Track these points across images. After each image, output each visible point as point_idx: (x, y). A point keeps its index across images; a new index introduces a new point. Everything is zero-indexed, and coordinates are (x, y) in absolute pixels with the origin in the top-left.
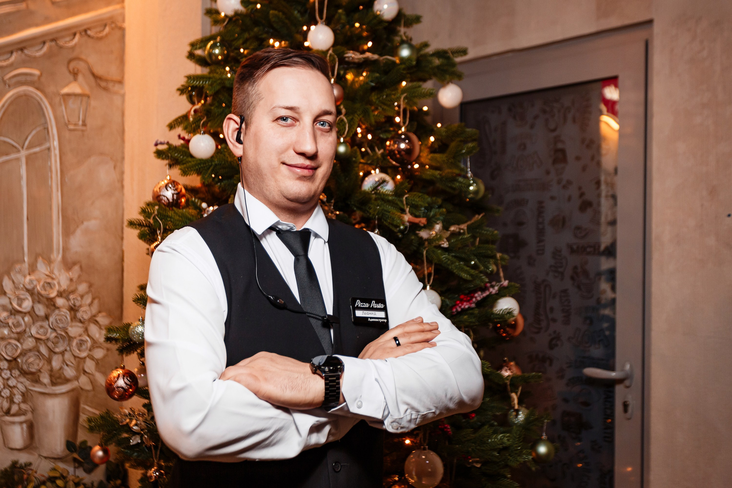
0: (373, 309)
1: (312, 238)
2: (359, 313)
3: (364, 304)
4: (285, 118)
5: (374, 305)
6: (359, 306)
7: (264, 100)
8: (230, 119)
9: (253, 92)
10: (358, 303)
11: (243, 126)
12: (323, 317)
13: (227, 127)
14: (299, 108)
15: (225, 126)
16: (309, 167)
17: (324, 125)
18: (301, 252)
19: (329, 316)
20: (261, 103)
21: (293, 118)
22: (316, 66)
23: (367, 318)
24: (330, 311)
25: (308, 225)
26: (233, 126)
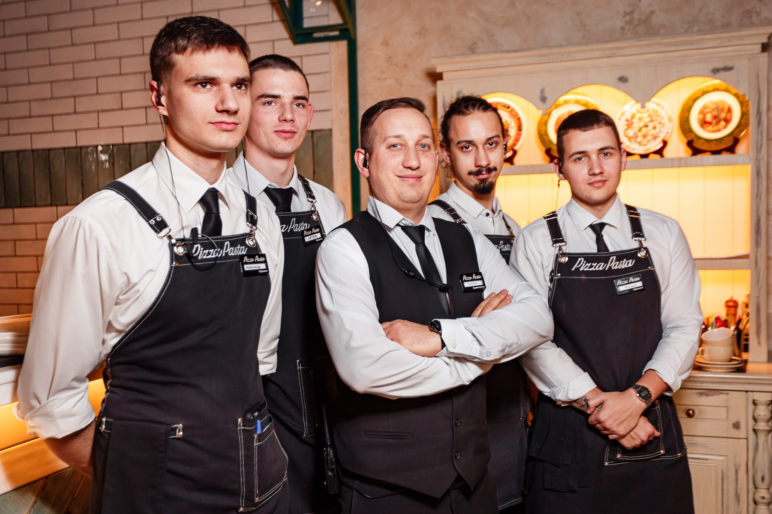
0: (475, 280)
1: (426, 232)
2: (467, 285)
3: (468, 277)
4: (395, 145)
5: (475, 277)
6: (466, 280)
7: (379, 135)
8: (359, 152)
9: (372, 131)
10: (465, 277)
11: (367, 155)
12: (441, 286)
13: (357, 158)
14: (403, 136)
15: (356, 157)
16: (415, 176)
17: (425, 147)
18: (419, 240)
19: (444, 284)
20: (378, 137)
21: (400, 144)
22: (413, 105)
23: (472, 287)
24: (445, 281)
25: (422, 223)
26: (362, 156)
